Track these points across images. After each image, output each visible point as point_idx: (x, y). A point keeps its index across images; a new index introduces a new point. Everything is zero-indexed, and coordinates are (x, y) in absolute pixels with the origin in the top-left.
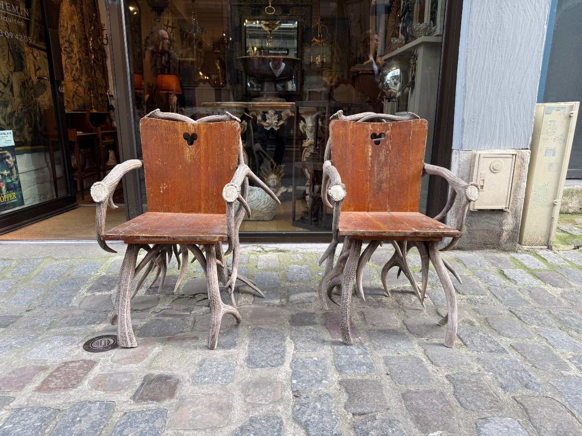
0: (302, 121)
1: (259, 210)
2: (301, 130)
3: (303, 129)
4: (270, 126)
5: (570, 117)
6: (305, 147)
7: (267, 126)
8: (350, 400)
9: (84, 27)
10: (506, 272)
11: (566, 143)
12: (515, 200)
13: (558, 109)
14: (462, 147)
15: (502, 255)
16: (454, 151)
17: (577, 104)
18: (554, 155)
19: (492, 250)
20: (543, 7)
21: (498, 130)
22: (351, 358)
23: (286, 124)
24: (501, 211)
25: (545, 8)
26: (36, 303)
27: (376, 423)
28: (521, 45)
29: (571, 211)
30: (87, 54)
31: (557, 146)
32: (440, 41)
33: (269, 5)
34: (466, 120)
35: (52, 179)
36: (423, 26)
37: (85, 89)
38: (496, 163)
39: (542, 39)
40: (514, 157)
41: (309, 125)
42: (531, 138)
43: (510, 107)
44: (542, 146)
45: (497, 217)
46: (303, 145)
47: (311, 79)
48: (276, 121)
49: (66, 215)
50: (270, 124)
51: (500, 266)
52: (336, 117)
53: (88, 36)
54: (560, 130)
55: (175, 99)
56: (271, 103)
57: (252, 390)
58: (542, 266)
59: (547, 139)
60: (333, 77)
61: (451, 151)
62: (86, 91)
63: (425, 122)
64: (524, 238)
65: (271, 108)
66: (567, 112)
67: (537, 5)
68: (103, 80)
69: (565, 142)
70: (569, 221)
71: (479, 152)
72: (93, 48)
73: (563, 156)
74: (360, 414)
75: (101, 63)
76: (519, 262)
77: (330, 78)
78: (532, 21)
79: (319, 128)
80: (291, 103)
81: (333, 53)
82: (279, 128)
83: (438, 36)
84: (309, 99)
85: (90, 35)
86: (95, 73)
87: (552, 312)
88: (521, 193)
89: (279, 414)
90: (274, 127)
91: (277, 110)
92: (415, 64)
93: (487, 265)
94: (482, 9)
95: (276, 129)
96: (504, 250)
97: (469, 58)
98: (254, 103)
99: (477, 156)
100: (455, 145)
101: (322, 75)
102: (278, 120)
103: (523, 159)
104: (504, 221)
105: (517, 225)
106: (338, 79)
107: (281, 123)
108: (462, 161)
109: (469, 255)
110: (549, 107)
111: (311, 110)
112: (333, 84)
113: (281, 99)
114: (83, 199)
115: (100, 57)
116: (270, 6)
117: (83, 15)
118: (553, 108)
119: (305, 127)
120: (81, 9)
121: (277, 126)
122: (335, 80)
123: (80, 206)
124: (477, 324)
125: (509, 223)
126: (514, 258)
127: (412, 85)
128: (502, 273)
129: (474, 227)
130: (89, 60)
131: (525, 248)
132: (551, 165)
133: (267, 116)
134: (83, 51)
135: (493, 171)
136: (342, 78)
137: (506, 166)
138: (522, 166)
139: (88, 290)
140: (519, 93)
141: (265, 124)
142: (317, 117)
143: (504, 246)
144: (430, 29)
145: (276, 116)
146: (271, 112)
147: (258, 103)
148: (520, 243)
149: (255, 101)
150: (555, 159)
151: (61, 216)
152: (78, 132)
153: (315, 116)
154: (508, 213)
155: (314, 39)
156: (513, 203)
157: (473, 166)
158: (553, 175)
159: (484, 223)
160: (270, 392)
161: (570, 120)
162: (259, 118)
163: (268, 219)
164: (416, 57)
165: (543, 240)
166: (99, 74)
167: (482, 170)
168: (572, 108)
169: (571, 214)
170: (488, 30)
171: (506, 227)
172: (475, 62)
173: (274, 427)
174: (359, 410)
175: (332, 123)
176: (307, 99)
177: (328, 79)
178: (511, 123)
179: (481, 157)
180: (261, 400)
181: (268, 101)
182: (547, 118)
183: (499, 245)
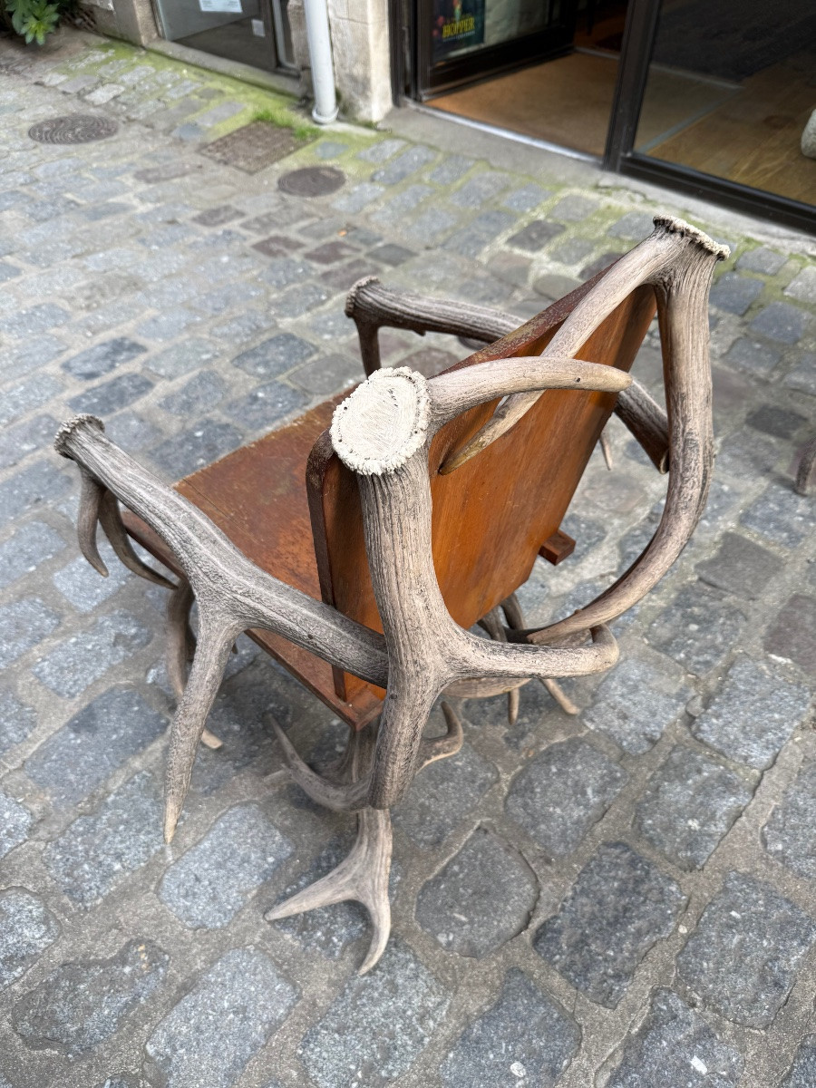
8: (713, 562)
22: (780, 512)
26: (441, 238)
27: (716, 604)
57: (602, 484)
74: (709, 584)
89: (608, 528)
139: (509, 241)
160: (621, 498)
173: (589, 538)
174: (712, 578)
180: (602, 502)
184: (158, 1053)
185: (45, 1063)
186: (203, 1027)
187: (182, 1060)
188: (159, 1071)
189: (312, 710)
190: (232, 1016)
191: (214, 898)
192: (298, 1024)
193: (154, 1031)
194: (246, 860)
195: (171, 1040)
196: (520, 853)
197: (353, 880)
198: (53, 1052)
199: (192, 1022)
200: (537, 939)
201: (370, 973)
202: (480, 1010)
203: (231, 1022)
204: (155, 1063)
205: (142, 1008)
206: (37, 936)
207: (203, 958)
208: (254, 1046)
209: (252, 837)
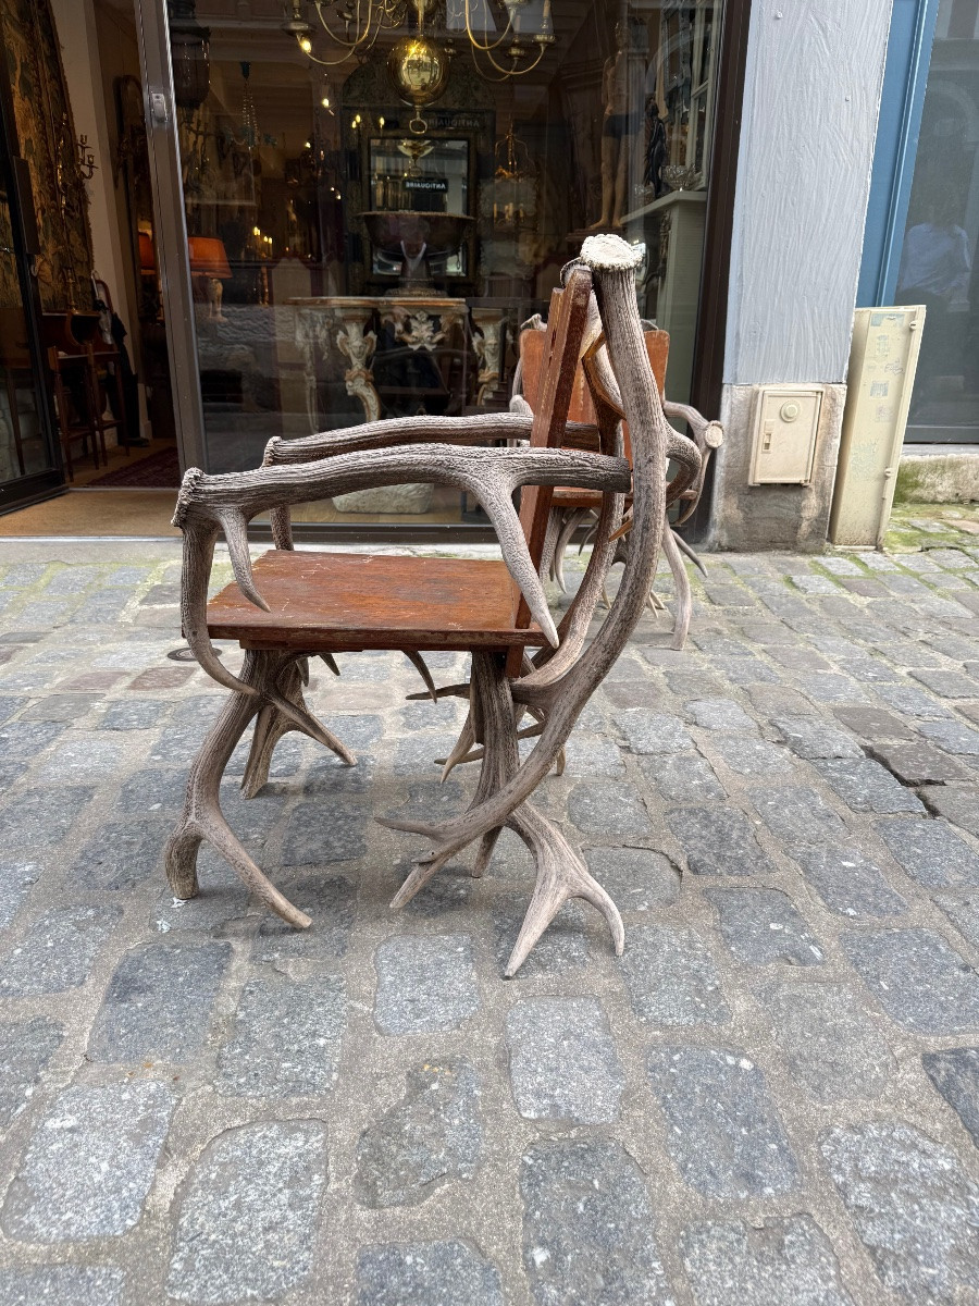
0: (477, 334)
1: (404, 493)
2: (476, 351)
3: (479, 350)
4: (419, 341)
5: (911, 330)
6: (482, 384)
7: (413, 343)
9: (46, 142)
10: (796, 579)
11: (904, 374)
12: (822, 466)
13: (892, 317)
14: (736, 379)
15: (800, 559)
16: (725, 387)
17: (921, 310)
18: (885, 394)
19: (783, 552)
20: (865, 147)
21: (793, 351)
23: (448, 340)
24: (798, 486)
25: (868, 149)
26: (63, 618)
28: (829, 210)
29: (940, 498)
30: (54, 198)
31: (890, 378)
32: (704, 199)
33: (415, 117)
34: (742, 337)
35: (13, 441)
36: (680, 171)
37: (53, 267)
38: (791, 406)
39: (864, 201)
40: (819, 396)
41: (490, 342)
42: (847, 365)
43: (813, 313)
44: (866, 379)
45: (793, 497)
46: (480, 380)
47: (495, 250)
48: (431, 334)
49: (51, 503)
50: (418, 340)
51: (789, 571)
52: (530, 326)
53: (53, 159)
54: (895, 353)
55: (219, 288)
56: (420, 299)
58: (858, 571)
59: (874, 367)
60: (540, 246)
61: (721, 385)
62: (56, 270)
63: (665, 336)
64: (837, 533)
65: (421, 308)
66: (905, 323)
67: (856, 144)
68: (84, 250)
69: (903, 372)
70: (931, 515)
71: (762, 388)
72: (64, 185)
73: (899, 395)
75: (78, 215)
76: (822, 568)
77: (535, 246)
78: (847, 170)
79: (509, 348)
80: (457, 299)
81: (539, 196)
82: (434, 347)
83: (701, 190)
84: (490, 295)
85: (57, 158)
86: (68, 236)
87: (843, 622)
88: (831, 456)
90: (426, 345)
91: (432, 313)
92: (667, 236)
93: (770, 571)
94: (767, 151)
95: (430, 348)
96: (804, 552)
97: (747, 230)
98: (389, 299)
99: (761, 394)
100: (727, 378)
101: (517, 241)
102: (434, 332)
103: (834, 400)
104: (803, 503)
105: (824, 509)
106: (550, 250)
107: (439, 337)
108: (735, 402)
109: (746, 559)
110: (877, 315)
111: (493, 314)
112: (541, 260)
113: (439, 292)
114: (72, 481)
115: (76, 203)
116: (418, 119)
117: (43, 118)
118: (884, 315)
119: (482, 344)
120: (40, 105)
121: (431, 343)
122: (543, 252)
123: (70, 492)
124: (726, 632)
125: (812, 505)
126: (816, 562)
127: (663, 273)
128: (790, 581)
129: (756, 514)
130: (58, 210)
131: (839, 548)
132: (880, 410)
133: (414, 323)
134: (47, 192)
135: (786, 418)
136: (557, 248)
137: (805, 412)
138: (832, 412)
139: (142, 602)
140: (828, 290)
141: (409, 339)
142: (504, 328)
143: (803, 545)
144: (692, 177)
145: (431, 324)
146: (422, 316)
147: (397, 299)
148: (831, 539)
149: (390, 295)
150: (887, 401)
151: (44, 505)
152: (60, 353)
153: (499, 324)
154: (811, 489)
155: (501, 170)
156: (818, 473)
157: (755, 410)
158: (883, 426)
159: (772, 506)
161: (910, 335)
162: (399, 327)
163: (419, 511)
164: (668, 224)
165: (868, 536)
166: (75, 237)
167: (767, 418)
168: (913, 315)
169: (940, 503)
170: (777, 185)
171: (806, 514)
172: (757, 237)
175: (524, 336)
176: (486, 294)
177: (530, 250)
178: (814, 340)
179: (766, 397)
181: (415, 296)
182: (873, 334)
183: (795, 543)
184: (539, 1111)
185: (447, 1201)
186: (554, 1064)
187: (566, 1095)
188: (557, 1121)
189: (364, 867)
190: (565, 1043)
191: (446, 1000)
192: (619, 1010)
193: (517, 1102)
194: (439, 964)
195: (538, 1095)
196: (624, 846)
197: (559, 877)
198: (444, 1187)
199: (540, 1070)
200: (695, 871)
201: (626, 950)
202: (715, 920)
203: (570, 1046)
204: (547, 1119)
205: (484, 1099)
206: (301, 1144)
207: (491, 1035)
208: (607, 1044)
209: (423, 950)
